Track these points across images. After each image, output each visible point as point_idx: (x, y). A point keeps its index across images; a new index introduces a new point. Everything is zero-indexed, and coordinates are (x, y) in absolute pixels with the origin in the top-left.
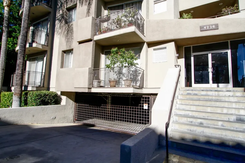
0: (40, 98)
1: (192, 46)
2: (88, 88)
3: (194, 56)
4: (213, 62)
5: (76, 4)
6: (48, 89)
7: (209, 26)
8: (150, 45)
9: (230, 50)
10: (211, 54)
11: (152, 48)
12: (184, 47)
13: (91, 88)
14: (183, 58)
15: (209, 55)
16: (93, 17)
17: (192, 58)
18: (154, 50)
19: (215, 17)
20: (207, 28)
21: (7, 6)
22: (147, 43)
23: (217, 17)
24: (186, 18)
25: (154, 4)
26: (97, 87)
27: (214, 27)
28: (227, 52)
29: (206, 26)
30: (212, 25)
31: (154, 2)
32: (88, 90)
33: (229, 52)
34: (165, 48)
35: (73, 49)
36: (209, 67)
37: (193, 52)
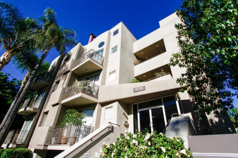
0: (10, 155)
1: (138, 103)
2: (44, 145)
3: (140, 112)
4: (153, 117)
5: (60, 80)
7: (139, 88)
8: (103, 104)
9: (163, 106)
10: (151, 110)
11: (104, 108)
12: (133, 105)
13: (48, 146)
14: (131, 114)
15: (149, 110)
17: (138, 114)
18: (106, 108)
19: (149, 80)
20: (137, 89)
21: (24, 83)
23: (151, 80)
24: (133, 83)
25: (110, 75)
26: (54, 144)
27: (142, 88)
28: (162, 107)
29: (137, 88)
30: (141, 87)
31: (109, 73)
32: (44, 147)
33: (163, 107)
34: (112, 107)
35: (48, 111)
36: (151, 122)
37: (139, 109)
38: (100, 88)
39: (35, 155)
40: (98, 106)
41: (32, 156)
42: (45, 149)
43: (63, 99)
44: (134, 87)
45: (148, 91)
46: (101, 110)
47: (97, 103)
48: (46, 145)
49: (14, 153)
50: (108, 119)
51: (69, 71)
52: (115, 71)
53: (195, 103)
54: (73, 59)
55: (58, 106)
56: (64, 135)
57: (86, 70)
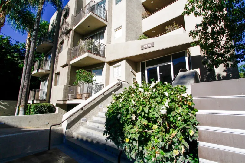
0: (37, 109)
1: (145, 61)
2: (63, 100)
3: (148, 70)
4: (160, 74)
5: (64, 40)
6: (49, 102)
7: (147, 44)
8: (111, 63)
9: (172, 62)
10: (159, 67)
11: (112, 67)
12: (140, 62)
13: (66, 101)
14: (140, 72)
15: (157, 67)
16: (69, 48)
17: (146, 72)
18: (114, 67)
19: (159, 36)
20: (145, 46)
21: (28, 46)
22: (107, 62)
23: (161, 35)
24: (141, 39)
25: (115, 31)
26: (71, 99)
27: (150, 45)
29: (145, 45)
30: (149, 44)
31: (115, 30)
32: (63, 102)
33: (171, 63)
34: (120, 65)
35: (60, 72)
36: (158, 78)
37: (147, 66)
38: (106, 47)
39: (57, 108)
40: (106, 66)
41: (56, 109)
42: (65, 103)
43: (71, 60)
44: (142, 44)
45: (156, 48)
46: (109, 69)
47: (104, 63)
48: (64, 100)
49: (40, 107)
50: (116, 77)
51: (70, 30)
52: (121, 26)
53: (205, 59)
54: (72, 15)
55: (68, 67)
56: (78, 91)
57: (89, 27)
